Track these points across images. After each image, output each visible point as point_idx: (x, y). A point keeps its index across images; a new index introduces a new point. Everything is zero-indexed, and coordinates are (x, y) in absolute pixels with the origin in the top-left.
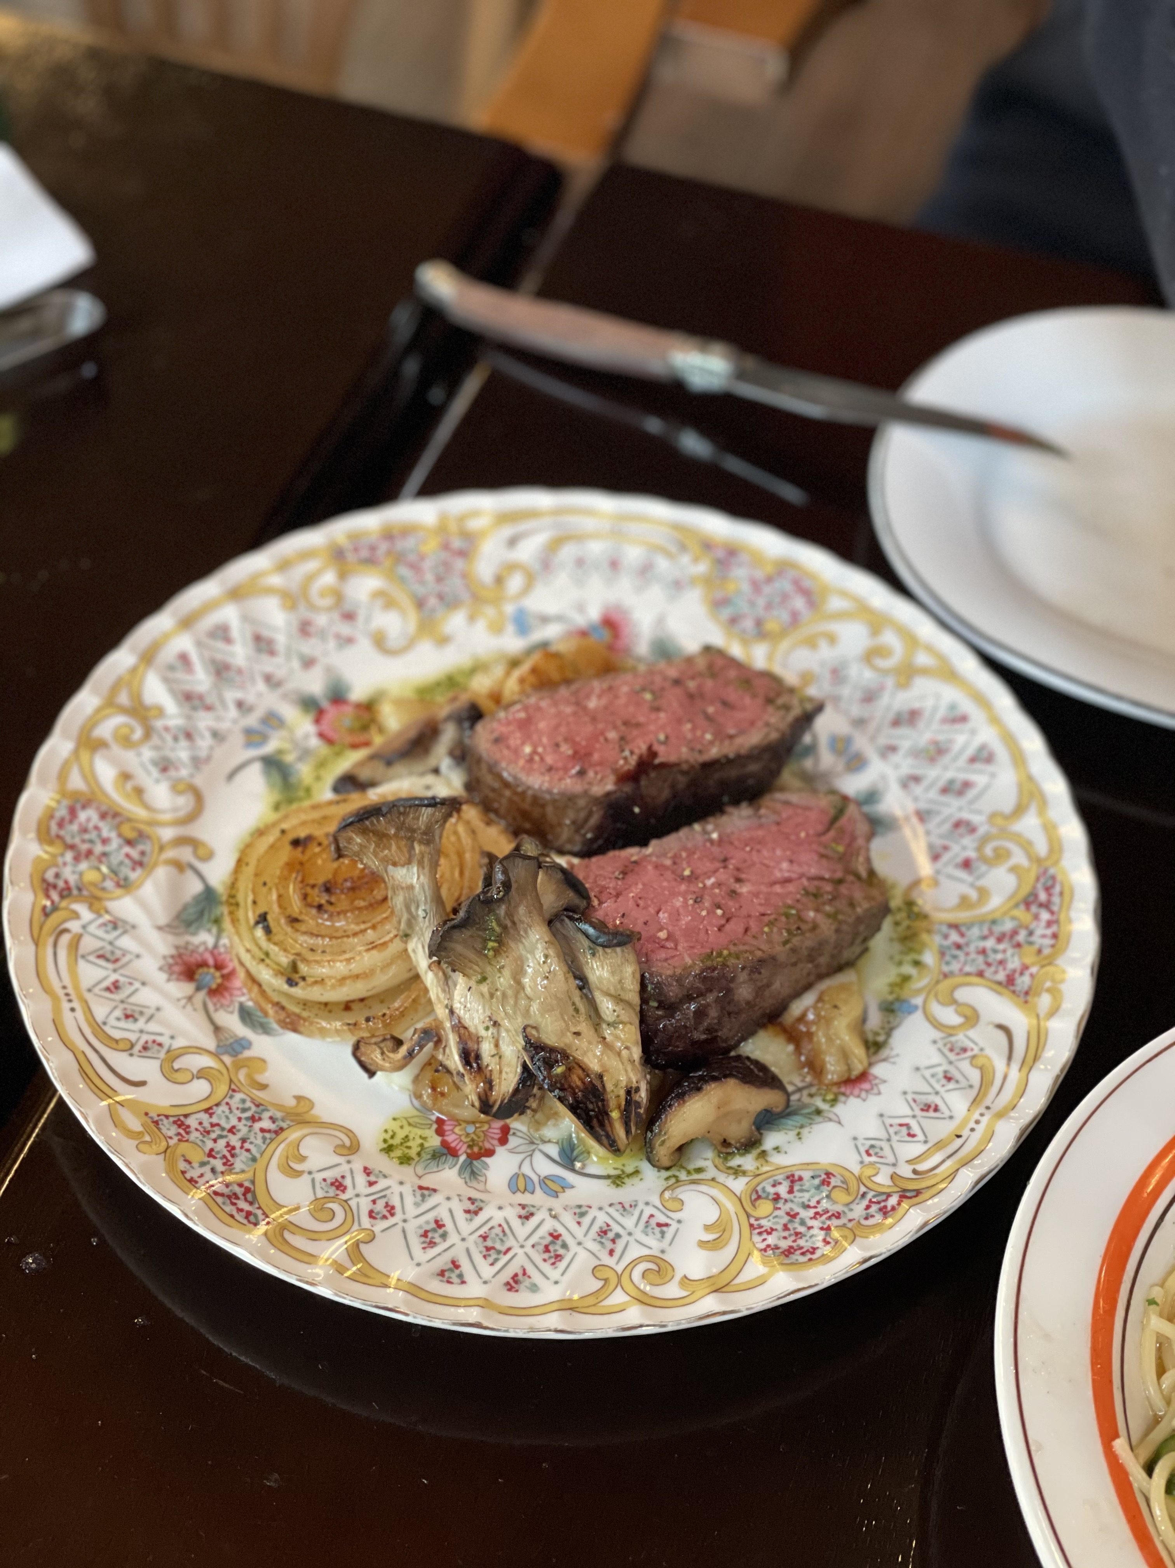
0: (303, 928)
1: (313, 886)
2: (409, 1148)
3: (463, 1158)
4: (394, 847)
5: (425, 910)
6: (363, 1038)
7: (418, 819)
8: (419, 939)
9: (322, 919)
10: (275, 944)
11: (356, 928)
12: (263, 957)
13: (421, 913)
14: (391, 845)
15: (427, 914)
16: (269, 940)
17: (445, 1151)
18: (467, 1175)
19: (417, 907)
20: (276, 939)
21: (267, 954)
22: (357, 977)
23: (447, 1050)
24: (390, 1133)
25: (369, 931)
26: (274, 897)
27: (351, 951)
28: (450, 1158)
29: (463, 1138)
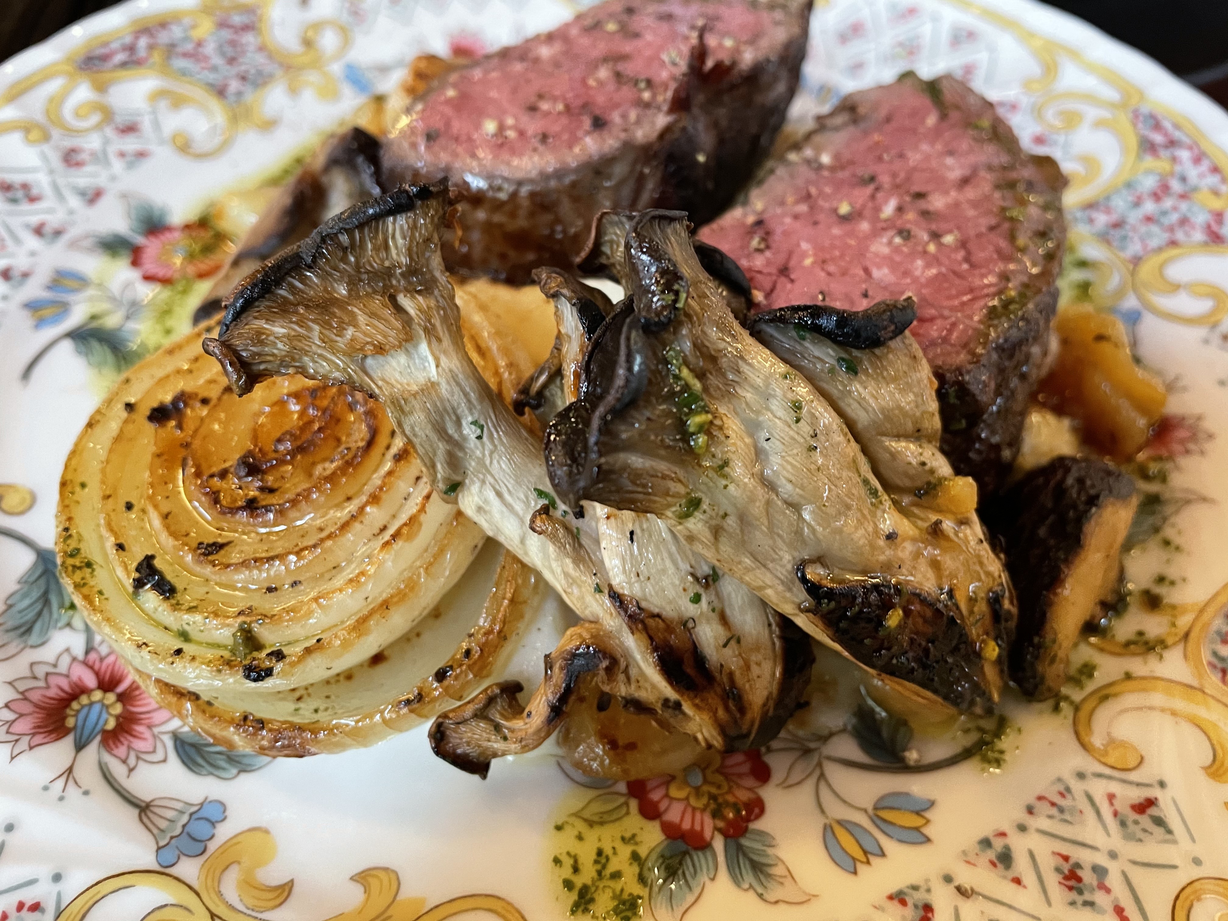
0: (235, 557)
1: (223, 474)
2: (616, 876)
3: (719, 844)
4: (362, 318)
5: (475, 423)
6: (445, 716)
7: (387, 247)
8: (483, 482)
9: (265, 525)
10: (192, 609)
11: (342, 514)
12: (178, 644)
13: (469, 431)
14: (353, 315)
15: (482, 428)
16: (176, 607)
17: (681, 846)
18: (749, 878)
19: (458, 423)
20: (187, 599)
21: (184, 636)
22: (386, 605)
23: (633, 672)
24: (568, 862)
25: (368, 509)
26: (157, 522)
27: (349, 562)
28: (699, 857)
29: (693, 801)
